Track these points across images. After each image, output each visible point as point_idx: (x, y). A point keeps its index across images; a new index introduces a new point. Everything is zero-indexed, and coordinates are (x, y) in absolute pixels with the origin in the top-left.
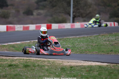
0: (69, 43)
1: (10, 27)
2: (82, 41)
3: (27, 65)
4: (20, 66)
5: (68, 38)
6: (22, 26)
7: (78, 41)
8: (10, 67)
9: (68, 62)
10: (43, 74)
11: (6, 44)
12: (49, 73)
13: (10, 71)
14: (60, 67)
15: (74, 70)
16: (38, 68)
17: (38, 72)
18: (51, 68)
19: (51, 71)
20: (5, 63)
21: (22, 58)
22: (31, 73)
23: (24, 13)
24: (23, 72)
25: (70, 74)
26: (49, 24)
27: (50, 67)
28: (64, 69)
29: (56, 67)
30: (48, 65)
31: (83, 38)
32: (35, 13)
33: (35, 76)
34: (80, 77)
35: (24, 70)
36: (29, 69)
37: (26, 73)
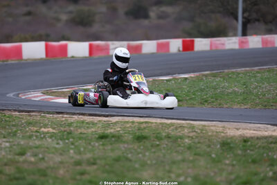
0: (236, 84)
1: (98, 46)
2: (266, 78)
3: (142, 136)
4: (126, 138)
5: (233, 72)
6: (125, 43)
7: (257, 78)
8: (103, 140)
9: (238, 129)
10: (180, 158)
11: (89, 87)
12: (195, 154)
13: (104, 149)
14: (219, 140)
15: (252, 148)
16: (167, 143)
17: (169, 152)
19: (198, 150)
20: (90, 131)
21: (130, 119)
22: (153, 154)
23: (127, 14)
24: (133, 151)
25: (245, 156)
26: (188, 39)
27: (196, 140)
28: (228, 144)
29: (209, 140)
30: (191, 135)
31: (268, 71)
32: (152, 14)
33: (163, 162)
34: (267, 164)
35: (135, 147)
36: (148, 144)
37: (140, 155)
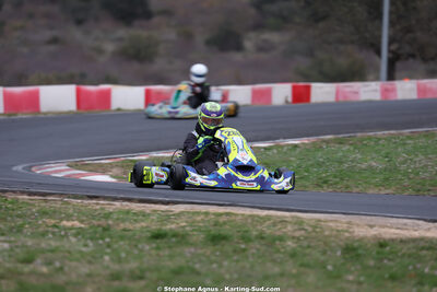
0: (374, 155)
1: (159, 94)
2: (421, 147)
3: (220, 235)
4: (195, 238)
5: (370, 138)
7: (407, 147)
8: (158, 241)
9: (371, 226)
10: (277, 270)
12: (302, 265)
13: (158, 255)
14: (341, 243)
15: (391, 257)
16: (258, 246)
17: (260, 261)
18: (309, 247)
19: (306, 259)
20: (138, 225)
21: (203, 208)
22: (234, 264)
23: (208, 43)
24: (204, 259)
25: (379, 268)
26: (301, 84)
27: (305, 243)
28: (354, 249)
29: (325, 243)
30: (297, 234)
31: (425, 136)
32: (248, 44)
33: (249, 276)
34: (413, 282)
35: (208, 253)
36: (228, 248)
37: (215, 266)
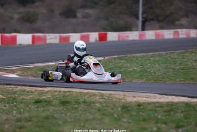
0: (136, 65)
1: (39, 37)
2: (157, 61)
3: (66, 101)
4: (54, 103)
5: (134, 57)
6: (58, 35)
7: (150, 61)
8: (38, 104)
9: (134, 97)
10: (92, 117)
11: (31, 66)
12: (103, 115)
13: (38, 110)
14: (121, 104)
15: (143, 110)
16: (83, 106)
17: (84, 113)
18: (106, 106)
19: (105, 112)
20: (29, 97)
21: (58, 89)
22: (72, 114)
23: (61, 14)
24: (59, 112)
25: (138, 116)
26: (103, 33)
27: (105, 105)
28: (127, 107)
29: (113, 104)
30: (101, 100)
31: (159, 56)
32: (79, 15)
33: (79, 120)
34: (153, 122)
35: (60, 109)
36: (70, 107)
37: (63, 115)
